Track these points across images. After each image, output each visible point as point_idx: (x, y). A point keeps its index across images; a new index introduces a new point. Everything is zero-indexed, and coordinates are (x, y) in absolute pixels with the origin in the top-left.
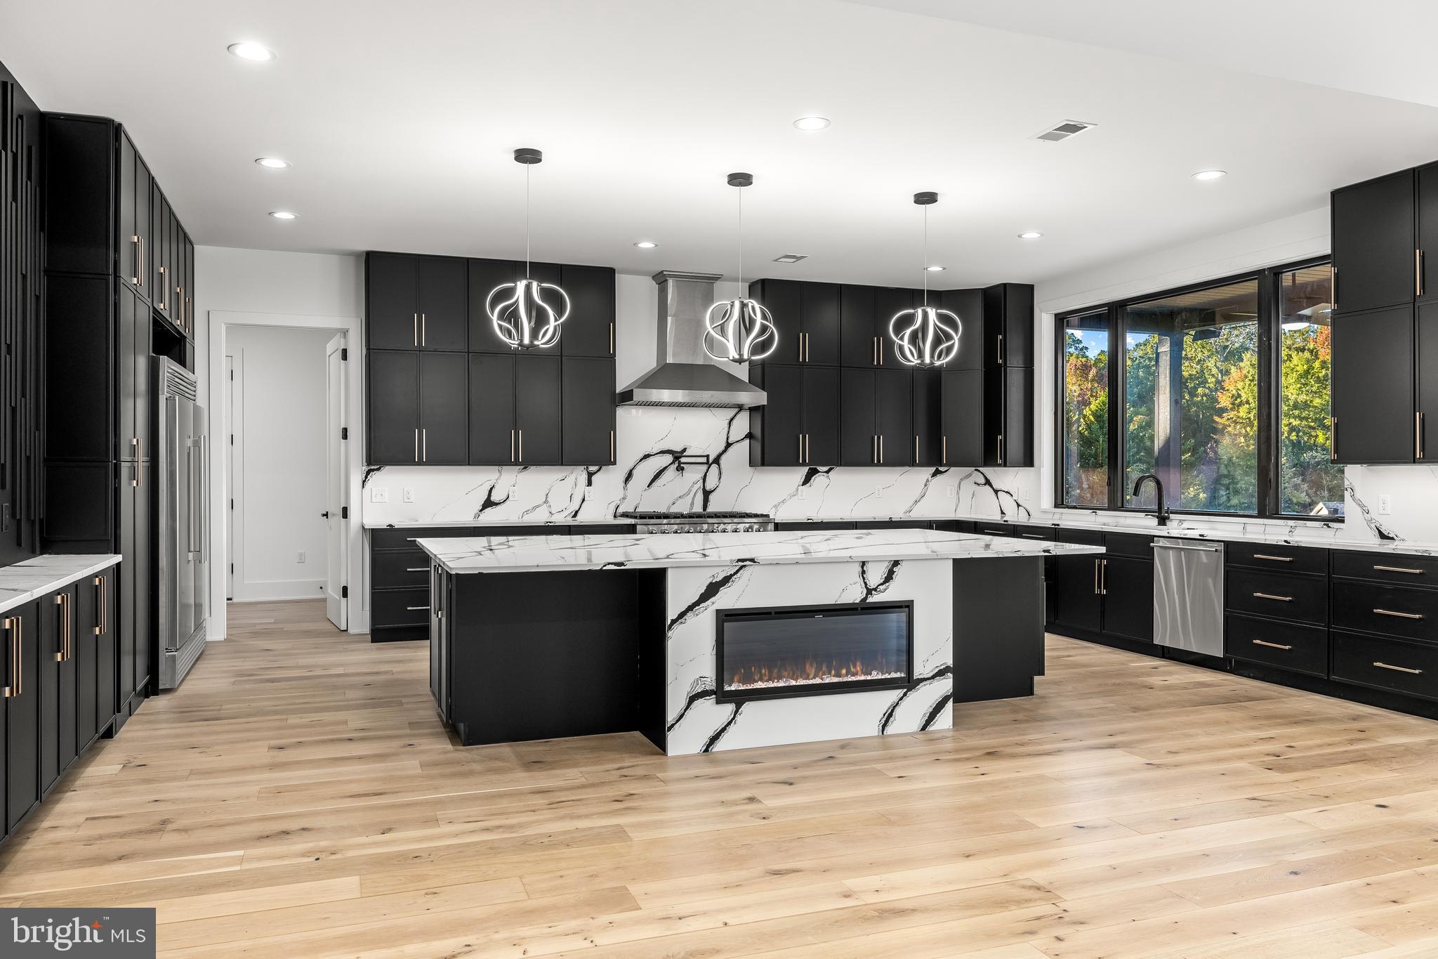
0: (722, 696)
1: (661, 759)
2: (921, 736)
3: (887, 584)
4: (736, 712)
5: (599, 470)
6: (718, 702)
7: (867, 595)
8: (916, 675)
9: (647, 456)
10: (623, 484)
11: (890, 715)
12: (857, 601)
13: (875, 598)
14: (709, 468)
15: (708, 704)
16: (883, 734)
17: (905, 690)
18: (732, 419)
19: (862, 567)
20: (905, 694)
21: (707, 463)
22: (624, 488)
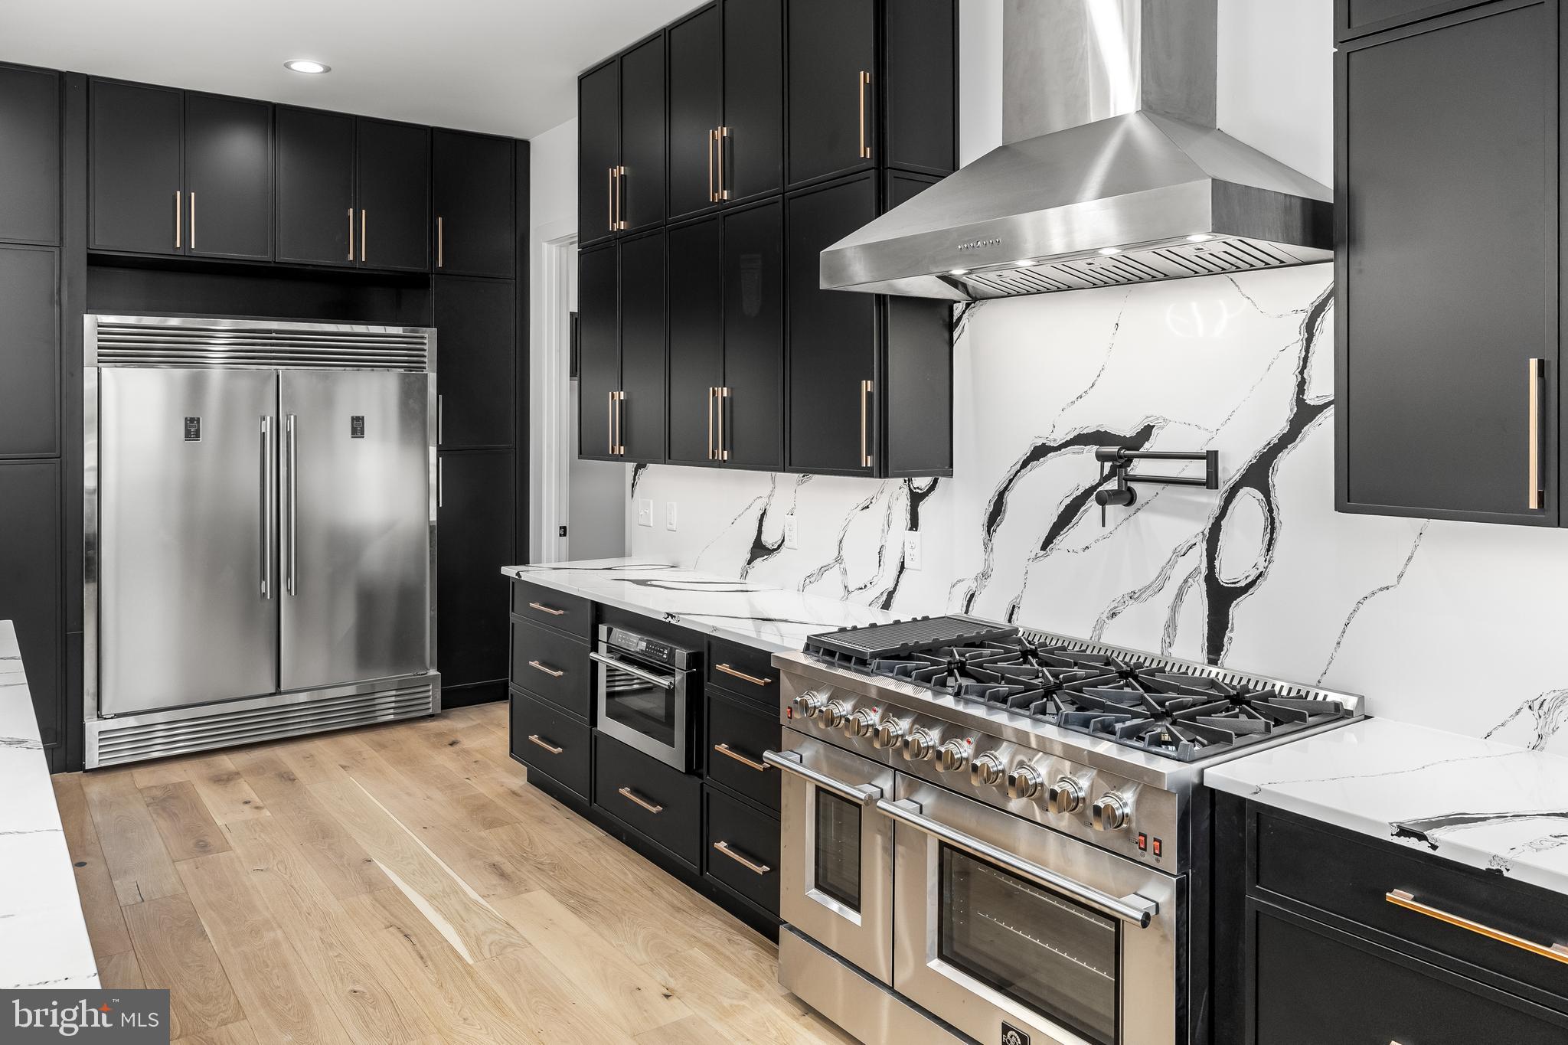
5: (932, 488)
9: (1040, 452)
10: (984, 533)
14: (1230, 501)
21: (1211, 482)
22: (986, 545)
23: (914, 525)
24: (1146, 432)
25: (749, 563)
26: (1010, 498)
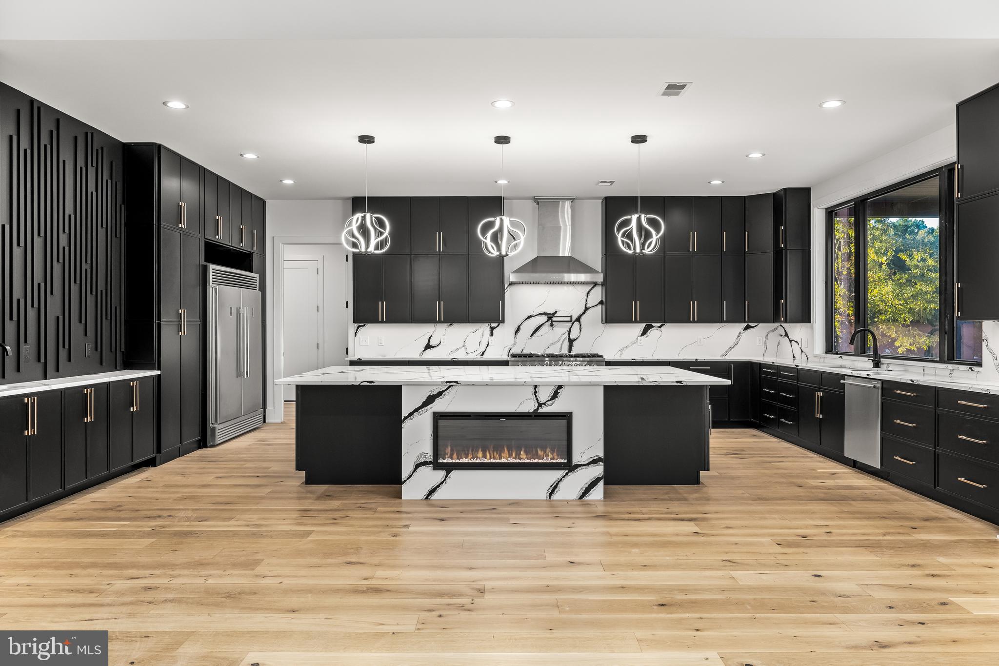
0: (437, 466)
1: (397, 501)
2: (579, 502)
3: (553, 401)
4: (446, 476)
5: (498, 326)
6: (434, 469)
7: (538, 407)
8: (575, 461)
9: (530, 317)
10: (514, 335)
11: (556, 487)
12: (531, 411)
13: (544, 410)
14: (573, 324)
15: (427, 470)
16: (550, 498)
17: (567, 471)
18: (589, 292)
19: (535, 389)
20: (567, 474)
21: (571, 321)
22: (515, 338)
23: (492, 334)
24: (556, 312)
25: (424, 351)
26: (521, 327)
